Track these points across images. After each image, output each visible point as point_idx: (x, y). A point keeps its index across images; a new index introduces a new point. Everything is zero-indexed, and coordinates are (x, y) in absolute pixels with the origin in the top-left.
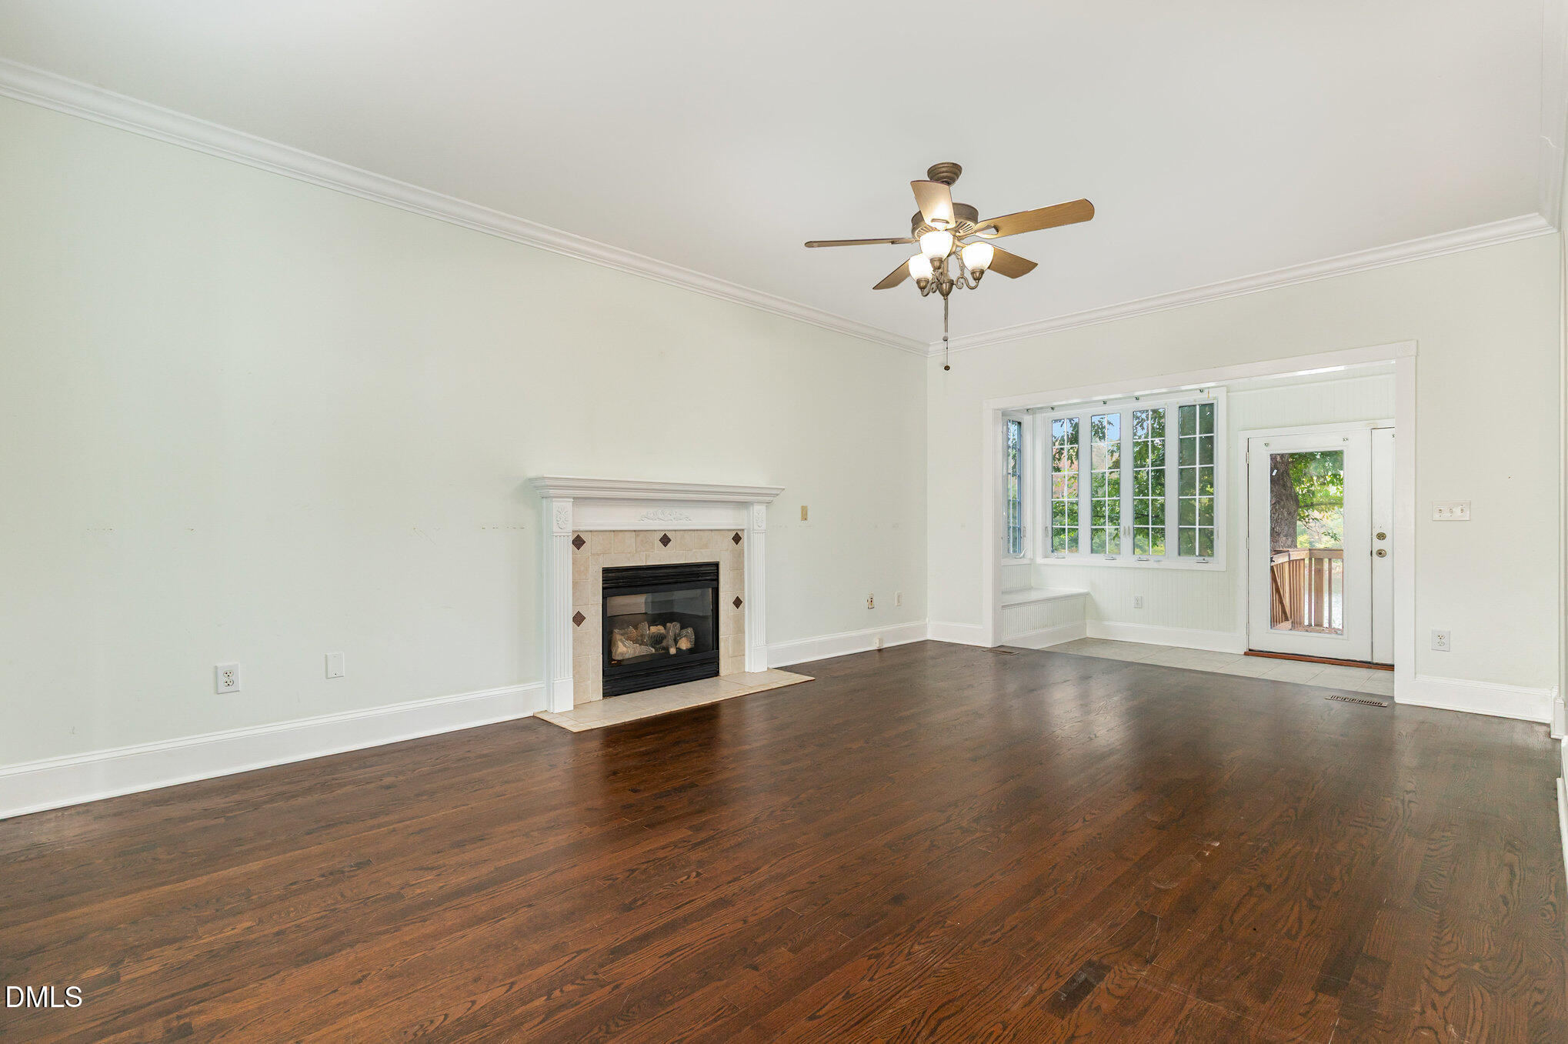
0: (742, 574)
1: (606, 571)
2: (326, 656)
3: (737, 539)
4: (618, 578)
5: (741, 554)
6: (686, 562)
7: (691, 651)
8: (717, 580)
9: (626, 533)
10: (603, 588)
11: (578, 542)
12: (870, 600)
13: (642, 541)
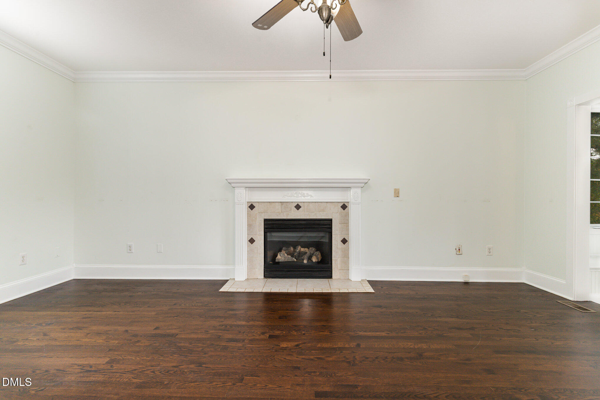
0: (348, 226)
1: (265, 220)
2: (157, 244)
3: (344, 207)
4: (273, 224)
5: (347, 215)
6: (310, 218)
7: (318, 263)
8: (331, 228)
9: (276, 203)
10: (264, 228)
11: (252, 207)
12: (457, 249)
13: (285, 207)
